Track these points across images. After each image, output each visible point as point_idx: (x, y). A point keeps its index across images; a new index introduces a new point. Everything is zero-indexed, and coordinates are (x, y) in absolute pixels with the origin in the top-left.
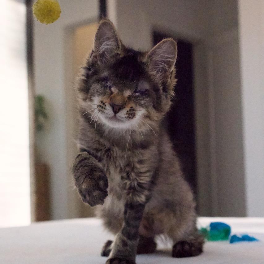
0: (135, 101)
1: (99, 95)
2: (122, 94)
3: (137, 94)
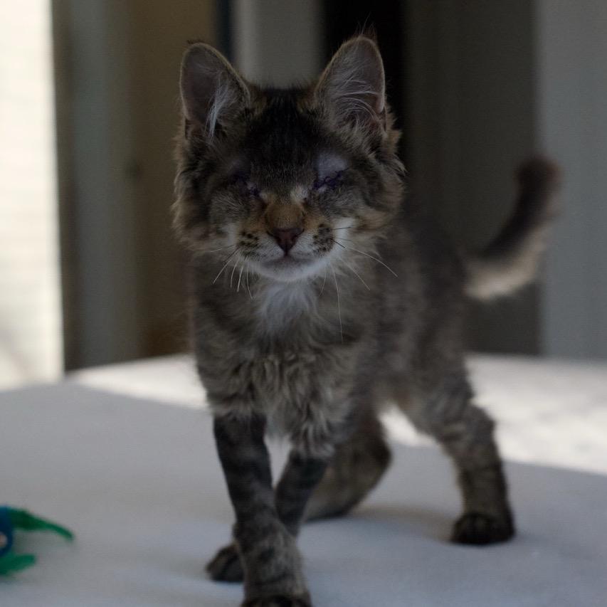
0: (322, 206)
1: (234, 220)
2: (290, 202)
3: (322, 189)
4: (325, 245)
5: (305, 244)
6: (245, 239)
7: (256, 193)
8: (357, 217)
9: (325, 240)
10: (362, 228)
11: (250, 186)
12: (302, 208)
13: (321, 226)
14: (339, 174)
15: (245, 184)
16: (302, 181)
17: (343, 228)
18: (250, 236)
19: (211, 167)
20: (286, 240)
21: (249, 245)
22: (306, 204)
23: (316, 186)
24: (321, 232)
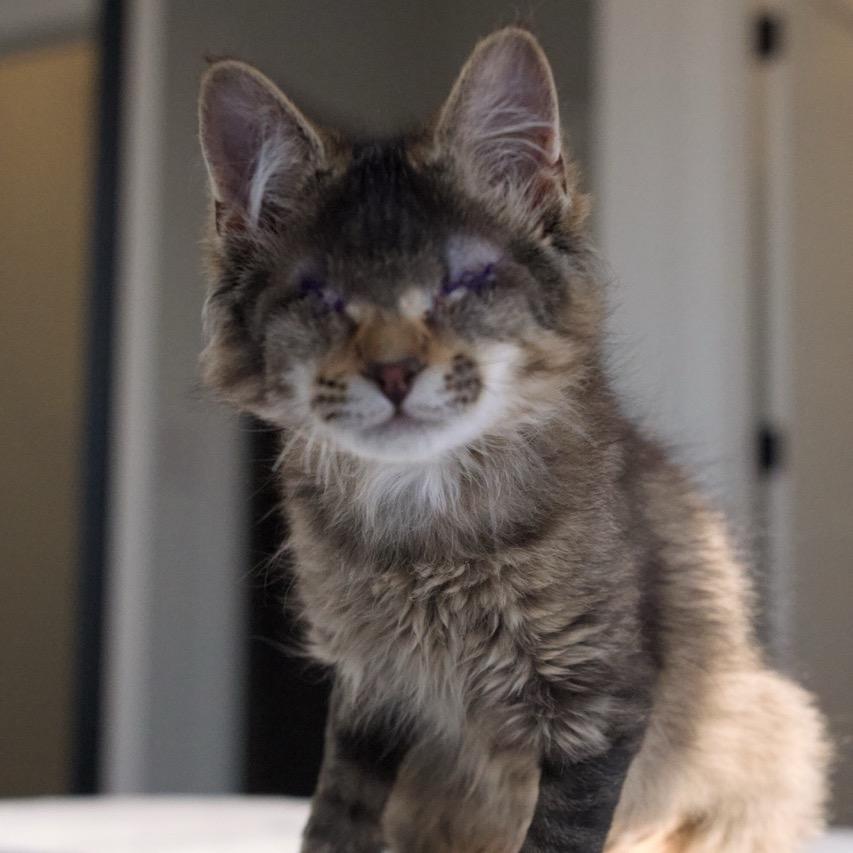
0: (458, 324)
1: (304, 358)
2: (398, 315)
3: (457, 295)
4: (466, 392)
5: (429, 391)
6: (325, 391)
7: (339, 307)
8: (524, 344)
9: (466, 383)
10: (534, 367)
11: (330, 296)
12: (422, 328)
13: (458, 357)
14: (488, 269)
15: (321, 295)
16: (420, 280)
17: (498, 362)
18: (331, 384)
19: (260, 281)
20: (396, 382)
21: (332, 400)
22: (431, 320)
23: (447, 288)
24: (458, 369)
